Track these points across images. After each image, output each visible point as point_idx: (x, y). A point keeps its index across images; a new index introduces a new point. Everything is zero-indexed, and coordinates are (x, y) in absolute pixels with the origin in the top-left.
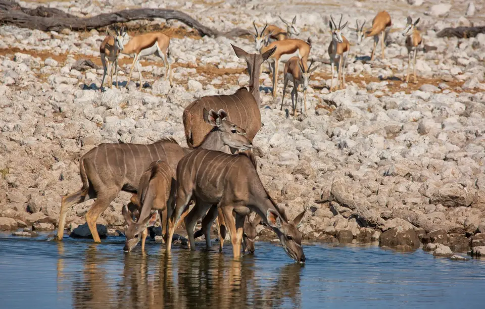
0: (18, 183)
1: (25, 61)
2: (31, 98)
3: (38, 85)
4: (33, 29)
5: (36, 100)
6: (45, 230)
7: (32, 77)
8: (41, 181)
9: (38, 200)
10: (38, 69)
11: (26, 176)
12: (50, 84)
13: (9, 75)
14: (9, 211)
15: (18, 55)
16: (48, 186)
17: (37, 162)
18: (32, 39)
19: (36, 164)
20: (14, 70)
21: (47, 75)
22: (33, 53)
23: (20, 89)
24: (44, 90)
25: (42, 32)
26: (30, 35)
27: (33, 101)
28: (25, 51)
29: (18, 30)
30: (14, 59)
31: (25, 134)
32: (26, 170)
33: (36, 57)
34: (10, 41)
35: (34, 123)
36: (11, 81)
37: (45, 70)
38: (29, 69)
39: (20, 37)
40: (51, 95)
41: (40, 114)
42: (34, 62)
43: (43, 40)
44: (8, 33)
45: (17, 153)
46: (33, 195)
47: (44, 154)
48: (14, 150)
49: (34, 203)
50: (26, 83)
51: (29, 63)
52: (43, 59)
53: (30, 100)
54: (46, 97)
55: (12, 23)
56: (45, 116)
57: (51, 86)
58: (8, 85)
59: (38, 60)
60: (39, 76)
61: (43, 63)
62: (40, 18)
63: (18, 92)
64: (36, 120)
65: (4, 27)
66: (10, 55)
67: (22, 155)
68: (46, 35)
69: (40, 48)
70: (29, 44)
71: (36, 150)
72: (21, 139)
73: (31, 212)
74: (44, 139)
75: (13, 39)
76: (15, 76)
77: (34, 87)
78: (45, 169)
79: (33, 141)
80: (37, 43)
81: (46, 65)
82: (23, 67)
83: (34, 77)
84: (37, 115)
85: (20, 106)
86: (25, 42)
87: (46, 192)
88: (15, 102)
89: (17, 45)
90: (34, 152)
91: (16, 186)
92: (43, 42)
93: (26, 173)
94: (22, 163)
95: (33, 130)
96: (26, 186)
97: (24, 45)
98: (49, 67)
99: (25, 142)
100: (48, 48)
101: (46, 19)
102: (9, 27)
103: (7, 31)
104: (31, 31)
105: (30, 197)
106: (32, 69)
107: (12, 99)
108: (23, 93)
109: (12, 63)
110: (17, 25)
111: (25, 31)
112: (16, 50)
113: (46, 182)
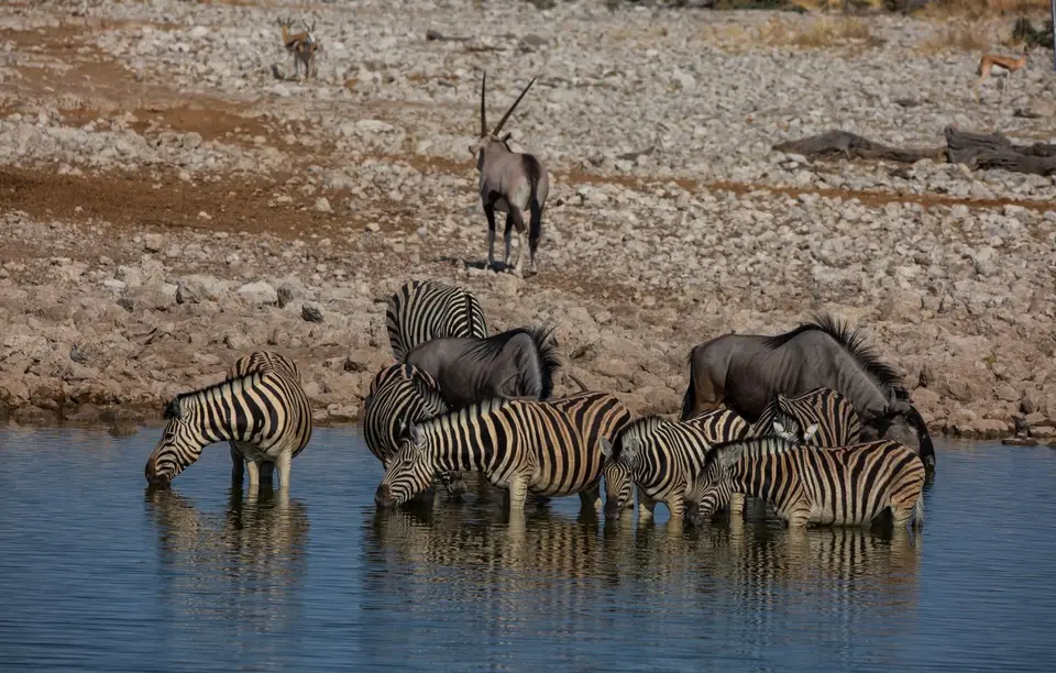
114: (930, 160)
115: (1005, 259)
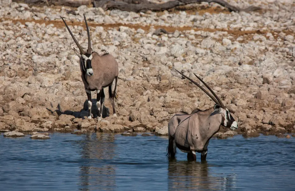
0: (123, 104)
1: (125, 31)
2: (129, 53)
3: (134, 45)
4: (130, 12)
5: (133, 54)
6: (140, 131)
7: (130, 40)
8: (136, 102)
9: (135, 114)
10: (133, 35)
11: (128, 99)
12: (140, 44)
13: (116, 40)
14: (119, 121)
15: (121, 27)
16: (141, 105)
17: (134, 91)
18: (129, 18)
19: (133, 92)
20: (119, 36)
21: (139, 39)
22: (130, 26)
23: (122, 48)
24: (137, 48)
25: (135, 13)
26: (128, 15)
27: (130, 55)
28: (125, 25)
29: (121, 12)
30: (119, 30)
31: (127, 75)
32: (128, 96)
33: (131, 28)
34: (117, 19)
35: (132, 67)
36: (117, 43)
37: (138, 36)
38: (128, 35)
39: (122, 17)
40: (141, 50)
41: (135, 62)
42: (131, 31)
43: (136, 18)
44: (115, 15)
45: (122, 86)
46: (132, 110)
47: (138, 86)
48: (120, 84)
49: (133, 116)
50: (126, 44)
51: (128, 32)
52: (136, 30)
53: (129, 54)
54: (139, 52)
55: (117, 8)
56: (138, 63)
57: (140, 45)
58: (116, 46)
59: (133, 30)
60: (134, 40)
61: (136, 32)
62: (134, 5)
63: (122, 50)
64: (133, 66)
65: (112, 11)
66: (117, 28)
67: (125, 87)
68: (137, 15)
69: (134, 23)
70: (128, 21)
71: (134, 84)
72: (125, 78)
73: (132, 121)
74: (138, 77)
75: (118, 18)
76: (120, 40)
77: (131, 46)
78: (139, 95)
79: (131, 78)
80: (132, 20)
81: (138, 33)
82: (124, 35)
83: (131, 40)
84: (133, 63)
85: (124, 58)
86: (125, 19)
87: (140, 109)
88: (120, 56)
89: (121, 21)
90: (132, 85)
91: (123, 106)
92: (136, 19)
93: (128, 98)
94: (125, 92)
95: (131, 72)
96: (128, 106)
97: (125, 21)
98: (139, 34)
99: (127, 79)
100: (138, 22)
101: (137, 5)
102: (115, 11)
103: (115, 13)
104: (128, 13)
105: (131, 112)
106: (130, 35)
107: (118, 54)
108: (125, 50)
109: (118, 33)
110: (121, 10)
111: (125, 13)
112: (120, 24)
113: (140, 103)
114: (85, 6)
115: (121, 51)
